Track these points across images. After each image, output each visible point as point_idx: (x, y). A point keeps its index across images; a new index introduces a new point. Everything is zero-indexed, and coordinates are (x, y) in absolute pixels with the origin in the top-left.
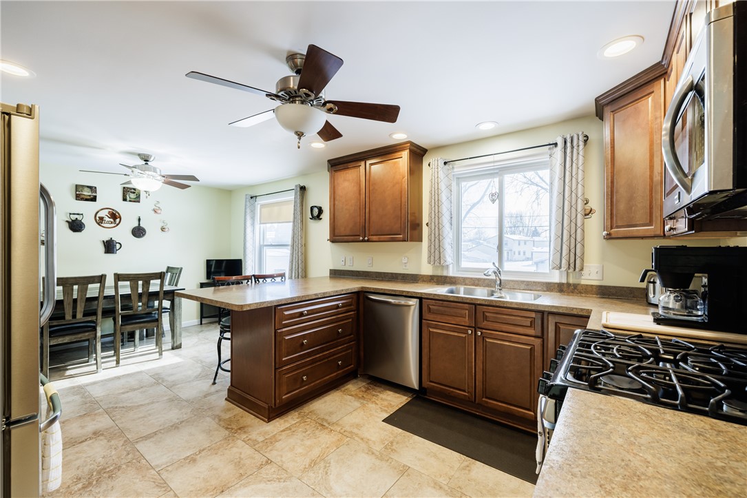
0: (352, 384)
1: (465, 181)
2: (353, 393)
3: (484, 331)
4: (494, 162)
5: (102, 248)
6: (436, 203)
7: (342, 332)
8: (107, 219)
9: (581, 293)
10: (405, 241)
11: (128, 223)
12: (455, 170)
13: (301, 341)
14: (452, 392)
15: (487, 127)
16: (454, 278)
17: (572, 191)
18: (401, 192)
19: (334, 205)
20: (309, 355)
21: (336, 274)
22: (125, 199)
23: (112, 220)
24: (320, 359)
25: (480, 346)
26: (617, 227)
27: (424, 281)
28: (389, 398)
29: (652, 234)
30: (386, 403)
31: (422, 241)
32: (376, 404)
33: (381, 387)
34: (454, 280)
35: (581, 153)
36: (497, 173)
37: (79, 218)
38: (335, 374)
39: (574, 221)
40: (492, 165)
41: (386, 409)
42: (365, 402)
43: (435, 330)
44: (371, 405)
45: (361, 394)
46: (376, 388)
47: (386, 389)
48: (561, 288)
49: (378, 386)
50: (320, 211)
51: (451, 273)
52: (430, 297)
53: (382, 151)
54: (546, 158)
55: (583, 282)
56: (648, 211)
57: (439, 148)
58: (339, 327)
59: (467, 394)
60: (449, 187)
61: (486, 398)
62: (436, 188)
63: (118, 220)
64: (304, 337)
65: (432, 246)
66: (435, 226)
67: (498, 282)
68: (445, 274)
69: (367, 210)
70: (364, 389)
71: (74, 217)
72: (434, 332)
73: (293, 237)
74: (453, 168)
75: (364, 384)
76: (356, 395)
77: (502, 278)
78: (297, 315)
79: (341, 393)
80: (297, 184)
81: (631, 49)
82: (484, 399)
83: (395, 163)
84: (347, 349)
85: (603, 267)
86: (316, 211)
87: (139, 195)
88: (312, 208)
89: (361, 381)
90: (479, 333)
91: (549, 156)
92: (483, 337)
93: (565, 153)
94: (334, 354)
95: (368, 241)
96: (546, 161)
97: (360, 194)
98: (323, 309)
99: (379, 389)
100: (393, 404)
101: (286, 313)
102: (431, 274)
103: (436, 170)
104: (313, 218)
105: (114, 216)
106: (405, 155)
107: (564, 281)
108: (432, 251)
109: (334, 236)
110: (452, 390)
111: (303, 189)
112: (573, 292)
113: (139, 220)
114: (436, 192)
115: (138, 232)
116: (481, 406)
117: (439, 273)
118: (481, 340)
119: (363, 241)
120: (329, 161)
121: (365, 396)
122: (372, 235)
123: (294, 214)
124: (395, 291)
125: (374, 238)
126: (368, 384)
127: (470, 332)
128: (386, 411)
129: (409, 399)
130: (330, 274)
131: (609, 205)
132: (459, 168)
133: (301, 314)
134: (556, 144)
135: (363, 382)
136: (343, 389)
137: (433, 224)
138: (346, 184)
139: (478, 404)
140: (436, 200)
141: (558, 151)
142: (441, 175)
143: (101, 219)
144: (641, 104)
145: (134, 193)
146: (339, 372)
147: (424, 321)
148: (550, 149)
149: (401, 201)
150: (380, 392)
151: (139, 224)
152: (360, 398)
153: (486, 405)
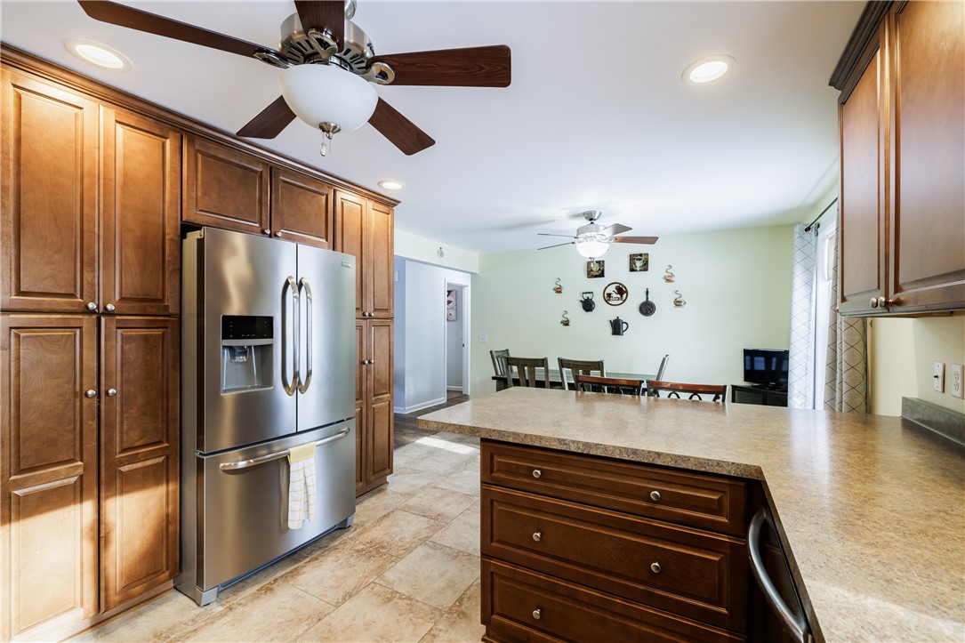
5: (610, 329)
8: (614, 295)
11: (635, 299)
22: (632, 270)
23: (619, 296)
37: (590, 296)
63: (625, 295)
71: (586, 296)
87: (647, 261)
105: (621, 291)
113: (647, 292)
115: (647, 309)
143: (609, 295)
145: (640, 259)
151: (647, 299)
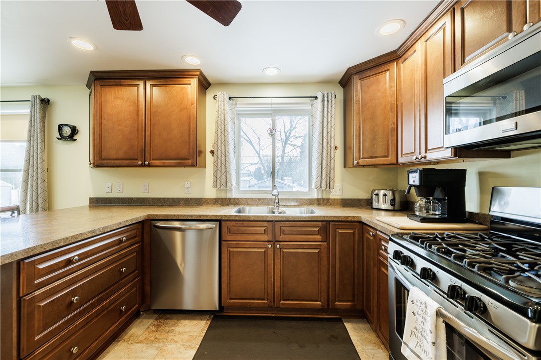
0: (137, 326)
1: (243, 117)
2: (141, 338)
3: (281, 243)
4: (272, 104)
6: (223, 133)
7: (126, 271)
9: (331, 205)
10: (194, 166)
12: (238, 106)
13: (67, 301)
14: (253, 303)
15: (272, 73)
16: (238, 199)
17: (328, 133)
18: (190, 118)
19: (101, 124)
20: (80, 314)
21: (98, 203)
24: (97, 314)
25: (278, 257)
26: (363, 158)
27: (208, 204)
28: (187, 329)
29: (389, 162)
30: (186, 337)
31: (205, 167)
32: (176, 342)
33: (173, 319)
34: (237, 201)
35: (333, 106)
36: (271, 114)
38: (117, 324)
39: (329, 154)
40: (270, 106)
41: (189, 344)
42: (161, 345)
43: (235, 250)
44: (171, 347)
45: (152, 336)
46: (167, 321)
47: (179, 319)
48: (320, 202)
49: (169, 319)
50: (74, 131)
51: (234, 195)
52: (231, 219)
53: (168, 73)
54: (308, 107)
55: (332, 197)
56: (386, 147)
57: (223, 84)
58: (122, 265)
59: (266, 302)
60: (233, 119)
61: (284, 300)
62: (223, 119)
64: (73, 293)
65: (219, 171)
66: (221, 153)
67: (277, 201)
68: (228, 196)
69: (148, 133)
70: (153, 328)
72: (234, 251)
73: (28, 161)
74: (236, 104)
75: (151, 321)
76: (147, 339)
77: (279, 197)
78: (61, 265)
79: (125, 344)
80: (36, 93)
81: (397, 31)
82: (281, 302)
83: (183, 88)
84: (131, 288)
85: (343, 185)
86: (67, 131)
88: (60, 127)
89: (146, 318)
90: (278, 246)
91: (311, 106)
92: (281, 248)
93: (323, 105)
94: (116, 300)
95: (149, 165)
96: (308, 110)
97: (138, 115)
98: (101, 249)
99: (171, 322)
100: (194, 334)
101: (41, 266)
102: (215, 197)
103: (223, 103)
104: (62, 137)
106: (194, 82)
107: (320, 197)
108: (219, 176)
109: (100, 158)
110: (252, 301)
111: (45, 102)
112: (326, 205)
114: (223, 122)
116: (279, 309)
117: (223, 196)
118: (279, 251)
119: (143, 165)
120: (92, 72)
121: (157, 336)
122: (153, 160)
123: (30, 131)
124: (191, 216)
125: (157, 162)
126: (156, 319)
127: (270, 246)
128: (190, 347)
129: (209, 322)
130: (90, 203)
131: (358, 142)
132: (241, 105)
133: (69, 262)
134: (316, 98)
135: (150, 318)
136: (126, 337)
137: (219, 151)
138: (118, 102)
139: (276, 307)
140: (223, 130)
141: (318, 103)
142: (227, 108)
144: (381, 76)
146: (121, 320)
147: (223, 243)
148: (311, 100)
149: (190, 127)
150: (174, 325)
152: (152, 341)
153: (283, 307)
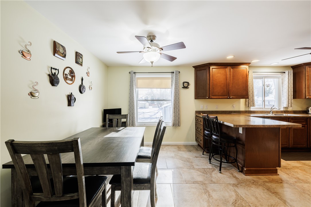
8: (69, 76)
23: (71, 78)
34: (254, 112)
35: (292, 76)
36: (264, 78)
48: (285, 112)
55: (289, 110)
69: (230, 86)
83: (243, 70)
86: (186, 85)
88: (183, 83)
97: (227, 79)
104: (184, 87)
109: (212, 96)
113: (82, 80)
119: (230, 98)
130: (196, 113)
131: (308, 90)
134: (284, 72)
